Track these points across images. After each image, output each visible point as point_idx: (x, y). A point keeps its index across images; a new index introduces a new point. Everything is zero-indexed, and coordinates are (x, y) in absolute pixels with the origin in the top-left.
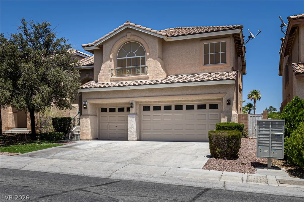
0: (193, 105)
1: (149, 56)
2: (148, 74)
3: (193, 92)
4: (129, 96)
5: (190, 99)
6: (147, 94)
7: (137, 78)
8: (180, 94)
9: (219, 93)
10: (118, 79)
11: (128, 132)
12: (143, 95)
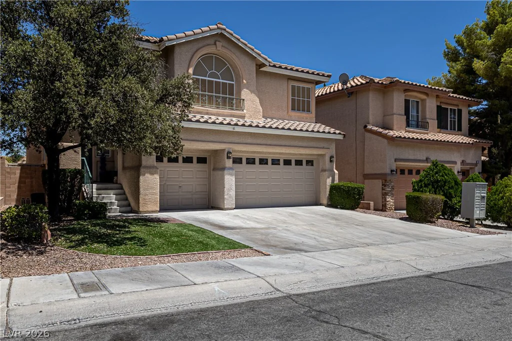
0: (291, 160)
1: (245, 84)
2: (245, 111)
3: (300, 144)
4: (225, 141)
5: (297, 153)
6: (249, 141)
7: (229, 114)
8: (287, 144)
9: (323, 148)
10: (202, 111)
11: (225, 197)
12: (244, 142)
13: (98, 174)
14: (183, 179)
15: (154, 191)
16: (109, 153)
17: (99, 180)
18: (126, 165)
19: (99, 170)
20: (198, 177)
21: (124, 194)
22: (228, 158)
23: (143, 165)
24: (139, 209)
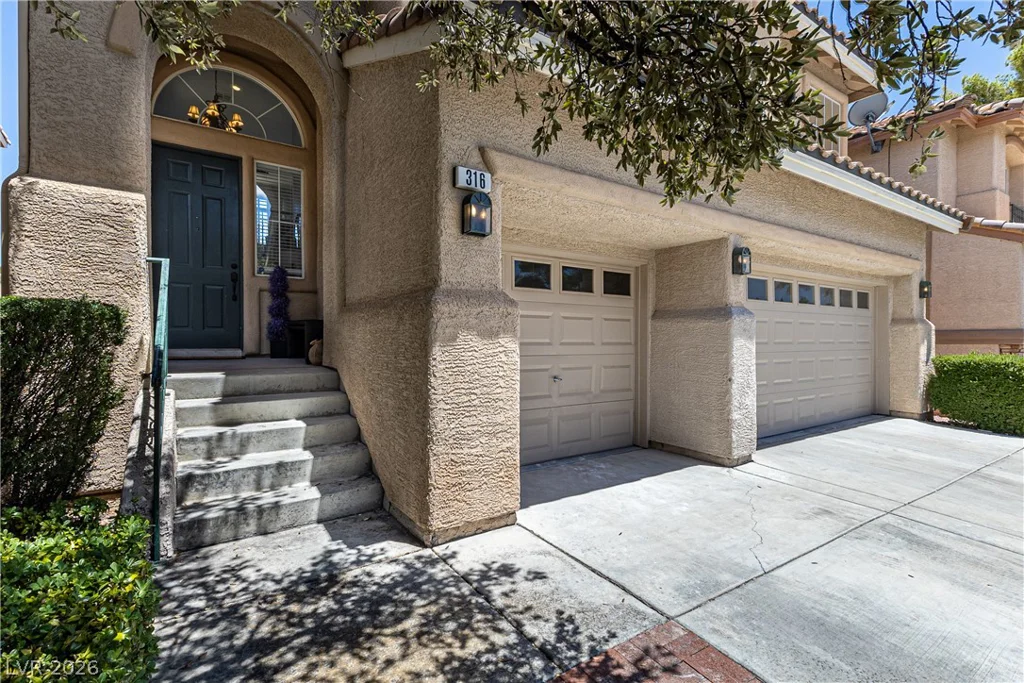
9: (910, 257)
13: (265, 331)
14: (563, 350)
15: (500, 418)
16: (301, 268)
17: (266, 349)
18: (355, 294)
19: (267, 318)
20: (605, 341)
21: (347, 411)
22: (738, 269)
23: (443, 286)
24: (426, 522)
